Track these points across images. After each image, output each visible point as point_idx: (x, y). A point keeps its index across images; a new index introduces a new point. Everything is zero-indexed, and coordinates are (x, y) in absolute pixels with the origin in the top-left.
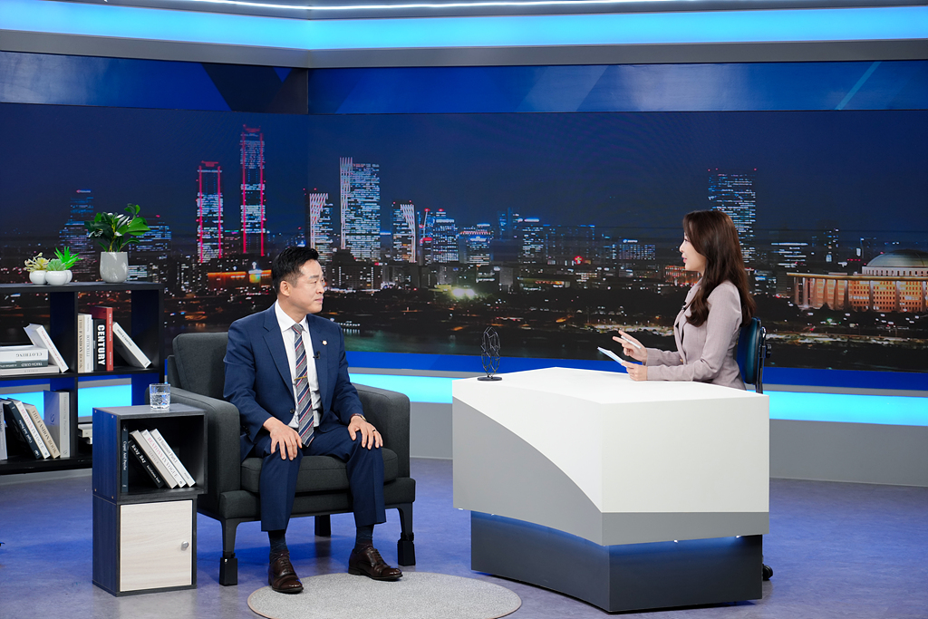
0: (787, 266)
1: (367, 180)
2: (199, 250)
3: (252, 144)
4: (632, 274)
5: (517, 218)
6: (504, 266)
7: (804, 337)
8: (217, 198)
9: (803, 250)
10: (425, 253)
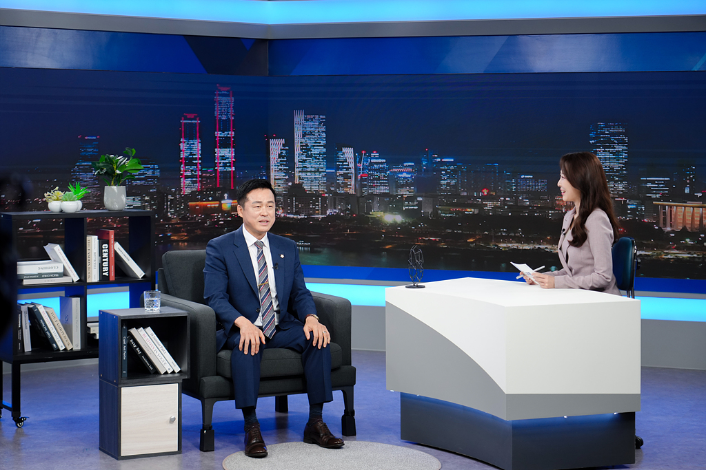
0: (653, 196)
1: (316, 128)
2: (182, 184)
3: (224, 99)
4: (528, 203)
5: (436, 158)
6: (425, 197)
7: (667, 254)
8: (196, 143)
9: (666, 184)
10: (363, 186)
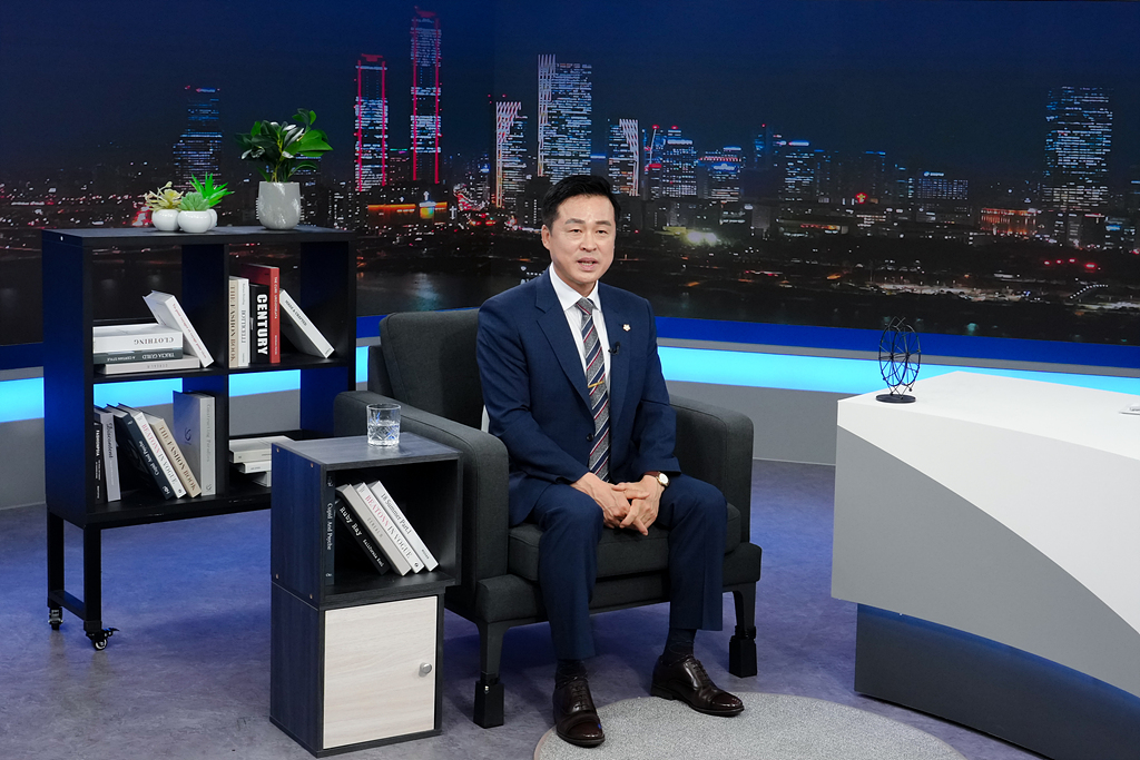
1: (574, 86)
2: (357, 175)
3: (425, 32)
5: (780, 140)
6: (759, 203)
8: (380, 105)
10: (652, 183)
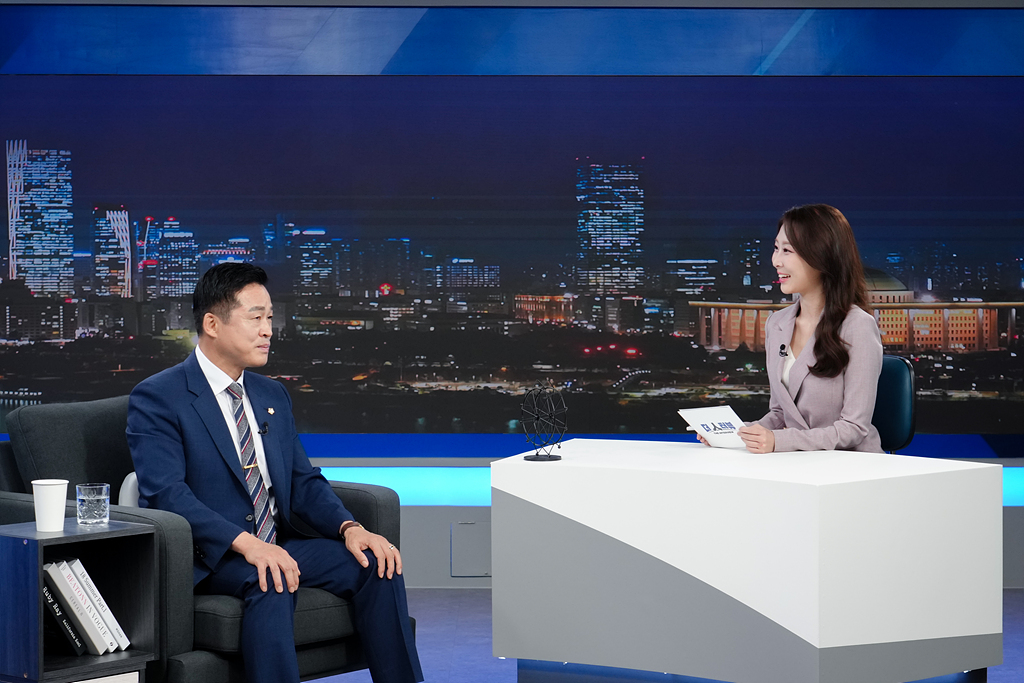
0: (689, 292)
1: (51, 175)
5: (291, 229)
7: (714, 391)
9: (711, 270)
10: (147, 282)
